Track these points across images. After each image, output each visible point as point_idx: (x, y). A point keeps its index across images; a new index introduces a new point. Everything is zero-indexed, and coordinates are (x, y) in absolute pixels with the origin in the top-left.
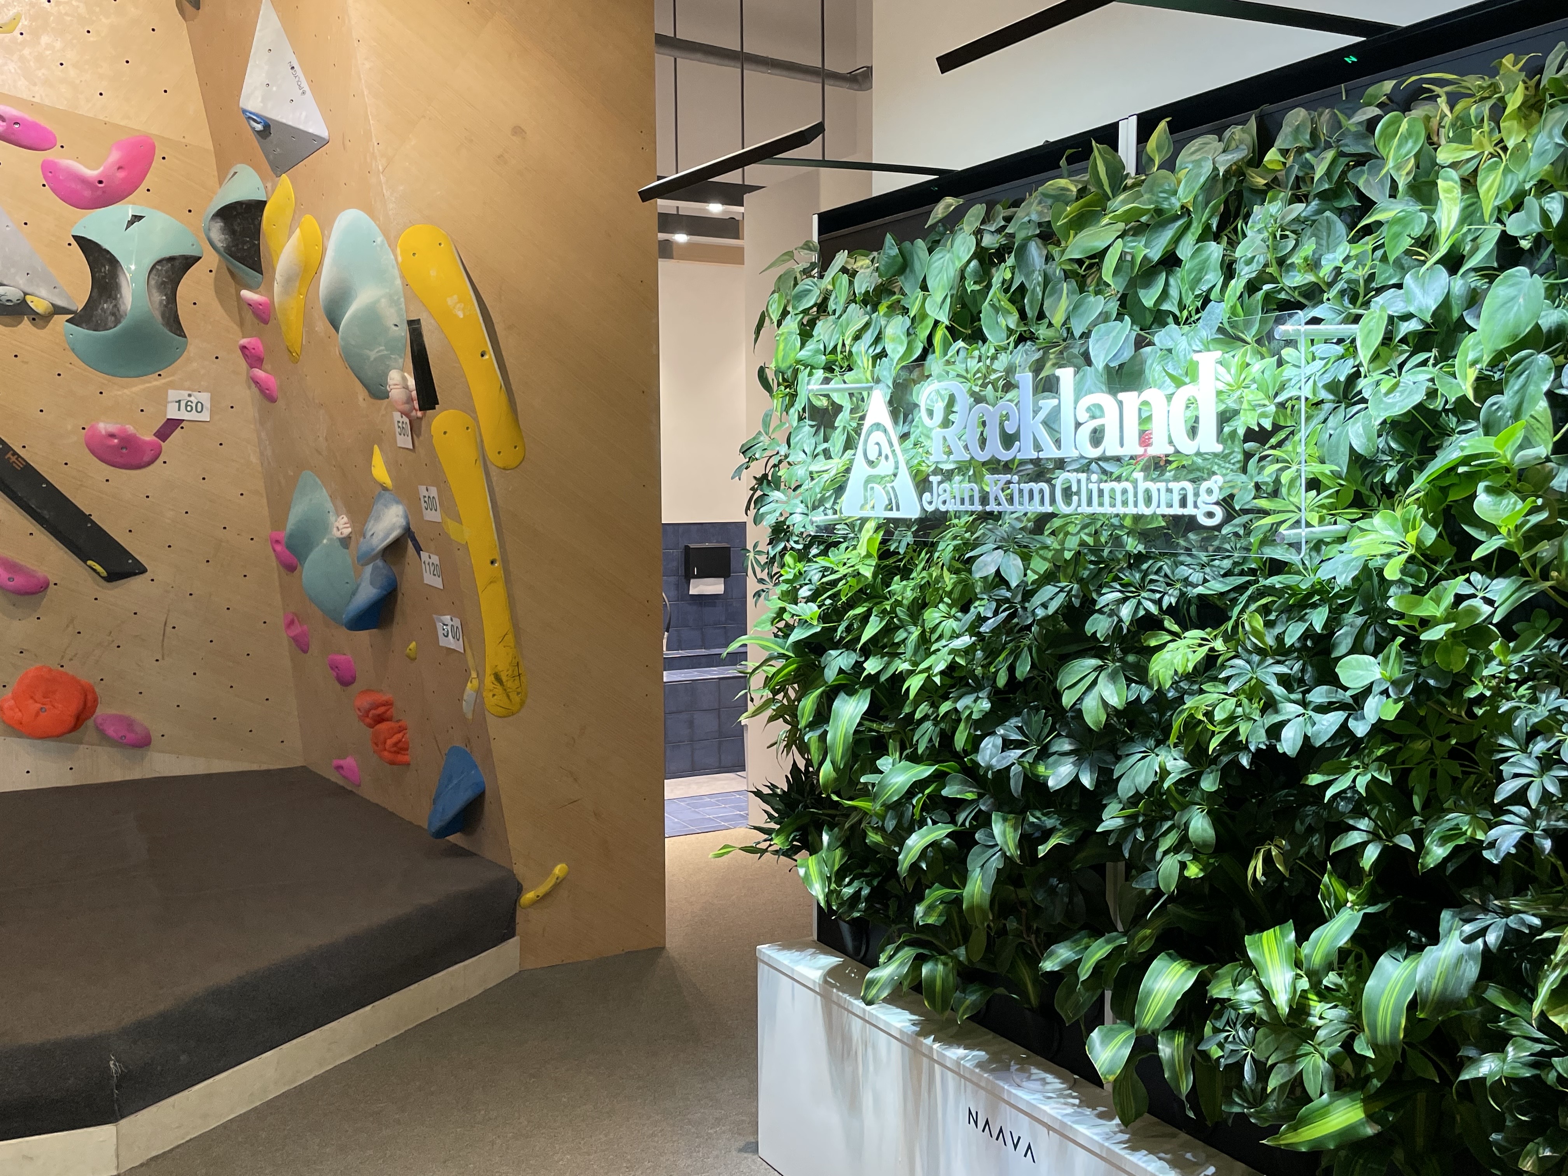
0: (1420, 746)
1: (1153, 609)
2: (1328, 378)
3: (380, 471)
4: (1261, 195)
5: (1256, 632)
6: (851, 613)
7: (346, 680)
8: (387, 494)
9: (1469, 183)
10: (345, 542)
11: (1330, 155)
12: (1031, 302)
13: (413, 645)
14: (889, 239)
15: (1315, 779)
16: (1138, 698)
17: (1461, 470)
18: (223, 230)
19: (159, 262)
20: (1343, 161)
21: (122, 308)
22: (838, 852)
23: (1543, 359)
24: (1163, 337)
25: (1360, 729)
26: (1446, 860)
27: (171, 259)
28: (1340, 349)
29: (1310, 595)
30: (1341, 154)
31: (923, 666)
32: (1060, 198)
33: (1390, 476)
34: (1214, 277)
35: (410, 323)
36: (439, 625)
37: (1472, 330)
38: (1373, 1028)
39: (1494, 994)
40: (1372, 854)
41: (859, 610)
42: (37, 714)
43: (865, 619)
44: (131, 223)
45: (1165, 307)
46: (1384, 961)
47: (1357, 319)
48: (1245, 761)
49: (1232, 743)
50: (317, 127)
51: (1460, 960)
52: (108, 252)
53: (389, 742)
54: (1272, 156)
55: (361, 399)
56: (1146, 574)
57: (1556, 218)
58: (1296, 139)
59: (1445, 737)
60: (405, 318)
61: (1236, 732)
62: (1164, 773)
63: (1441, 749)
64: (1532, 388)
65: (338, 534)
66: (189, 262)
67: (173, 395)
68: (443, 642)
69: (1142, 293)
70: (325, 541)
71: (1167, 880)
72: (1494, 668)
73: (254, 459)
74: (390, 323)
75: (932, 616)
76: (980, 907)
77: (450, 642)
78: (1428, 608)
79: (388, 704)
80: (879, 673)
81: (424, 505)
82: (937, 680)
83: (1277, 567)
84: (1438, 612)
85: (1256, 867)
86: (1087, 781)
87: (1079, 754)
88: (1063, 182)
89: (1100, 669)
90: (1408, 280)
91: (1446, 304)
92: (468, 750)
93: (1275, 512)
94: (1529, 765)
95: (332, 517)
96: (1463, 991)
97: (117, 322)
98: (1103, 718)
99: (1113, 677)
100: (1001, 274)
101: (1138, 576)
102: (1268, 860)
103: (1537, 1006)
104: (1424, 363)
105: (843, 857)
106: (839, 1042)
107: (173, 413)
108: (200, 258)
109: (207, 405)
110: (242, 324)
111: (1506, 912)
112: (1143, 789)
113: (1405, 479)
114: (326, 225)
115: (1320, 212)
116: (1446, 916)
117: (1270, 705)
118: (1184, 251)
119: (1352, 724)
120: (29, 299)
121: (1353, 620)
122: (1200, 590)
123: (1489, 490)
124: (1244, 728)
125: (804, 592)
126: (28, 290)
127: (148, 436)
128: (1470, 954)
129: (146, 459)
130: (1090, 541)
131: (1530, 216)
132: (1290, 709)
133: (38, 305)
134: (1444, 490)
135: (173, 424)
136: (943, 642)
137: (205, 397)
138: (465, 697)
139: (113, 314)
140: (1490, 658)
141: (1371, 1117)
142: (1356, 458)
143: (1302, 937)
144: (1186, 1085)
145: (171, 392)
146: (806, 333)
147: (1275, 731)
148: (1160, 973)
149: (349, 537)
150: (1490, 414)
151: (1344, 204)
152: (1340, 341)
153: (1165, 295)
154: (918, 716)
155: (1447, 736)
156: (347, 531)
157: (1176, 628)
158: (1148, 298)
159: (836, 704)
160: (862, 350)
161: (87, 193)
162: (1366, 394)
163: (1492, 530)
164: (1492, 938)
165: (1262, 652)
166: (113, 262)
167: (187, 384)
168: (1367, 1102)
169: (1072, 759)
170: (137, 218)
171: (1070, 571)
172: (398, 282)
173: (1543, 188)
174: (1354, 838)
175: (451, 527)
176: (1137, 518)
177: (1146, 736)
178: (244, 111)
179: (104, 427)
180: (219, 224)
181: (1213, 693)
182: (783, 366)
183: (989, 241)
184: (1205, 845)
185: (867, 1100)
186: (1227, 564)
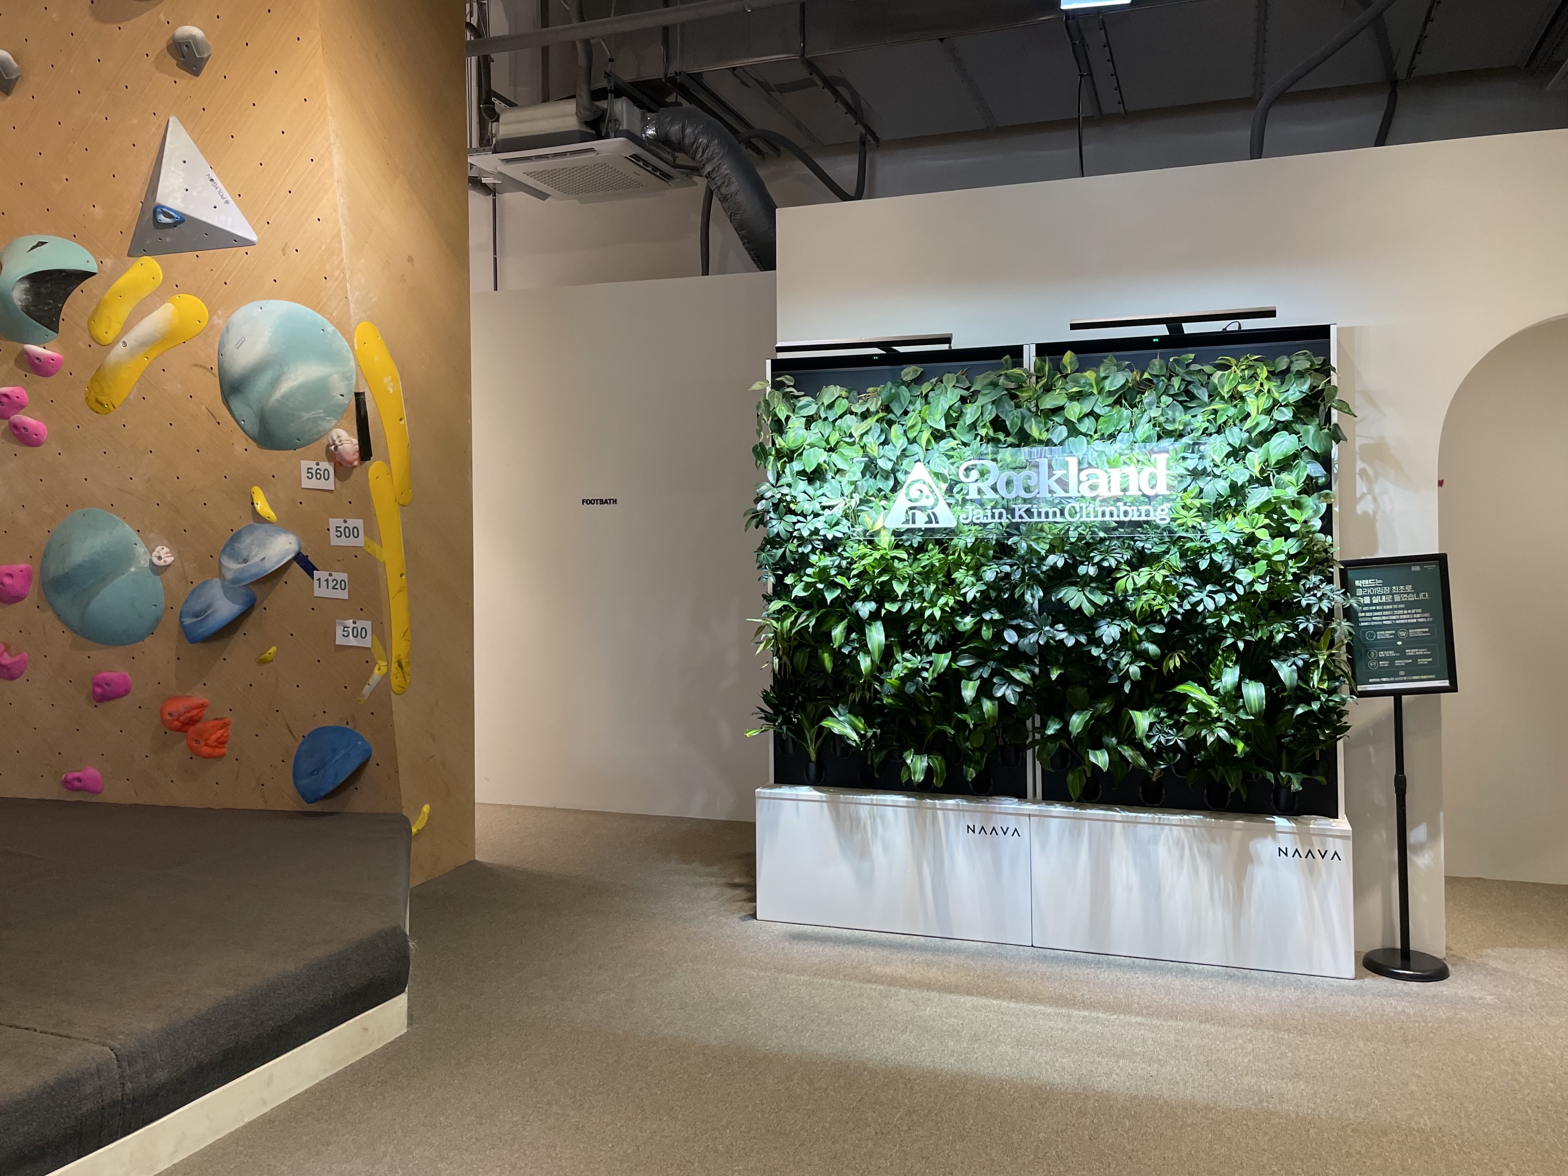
1: (1122, 561)
3: (263, 507)
6: (878, 580)
7: (108, 694)
10: (162, 569)
11: (1178, 380)
13: (273, 649)
16: (1110, 600)
18: (27, 291)
22: (854, 717)
25: (1234, 598)
30: (1183, 380)
34: (1125, 423)
35: (357, 395)
36: (339, 629)
37: (1251, 451)
40: (1241, 644)
41: (883, 578)
48: (1179, 618)
50: (243, 230)
51: (1291, 673)
53: (213, 738)
56: (1109, 546)
60: (354, 390)
61: (1171, 607)
65: (159, 563)
68: (340, 640)
69: (1078, 426)
70: (133, 569)
71: (1135, 673)
74: (337, 393)
77: (352, 641)
79: (203, 706)
80: (898, 611)
81: (334, 534)
91: (1242, 441)
92: (350, 727)
95: (142, 549)
98: (1093, 610)
99: (1091, 593)
105: (858, 717)
111: (1295, 655)
115: (1173, 401)
116: (1273, 661)
119: (1229, 596)
124: (1174, 605)
125: (832, 572)
128: (1293, 671)
131: (1284, 414)
136: (968, 588)
138: (371, 682)
146: (807, 427)
147: (1196, 604)
149: (170, 565)
151: (1181, 399)
156: (168, 560)
159: (867, 631)
164: (1300, 664)
165: (1178, 574)
172: (352, 364)
173: (1286, 405)
174: (1230, 641)
175: (376, 550)
178: (160, 205)
180: (28, 285)
182: (793, 445)
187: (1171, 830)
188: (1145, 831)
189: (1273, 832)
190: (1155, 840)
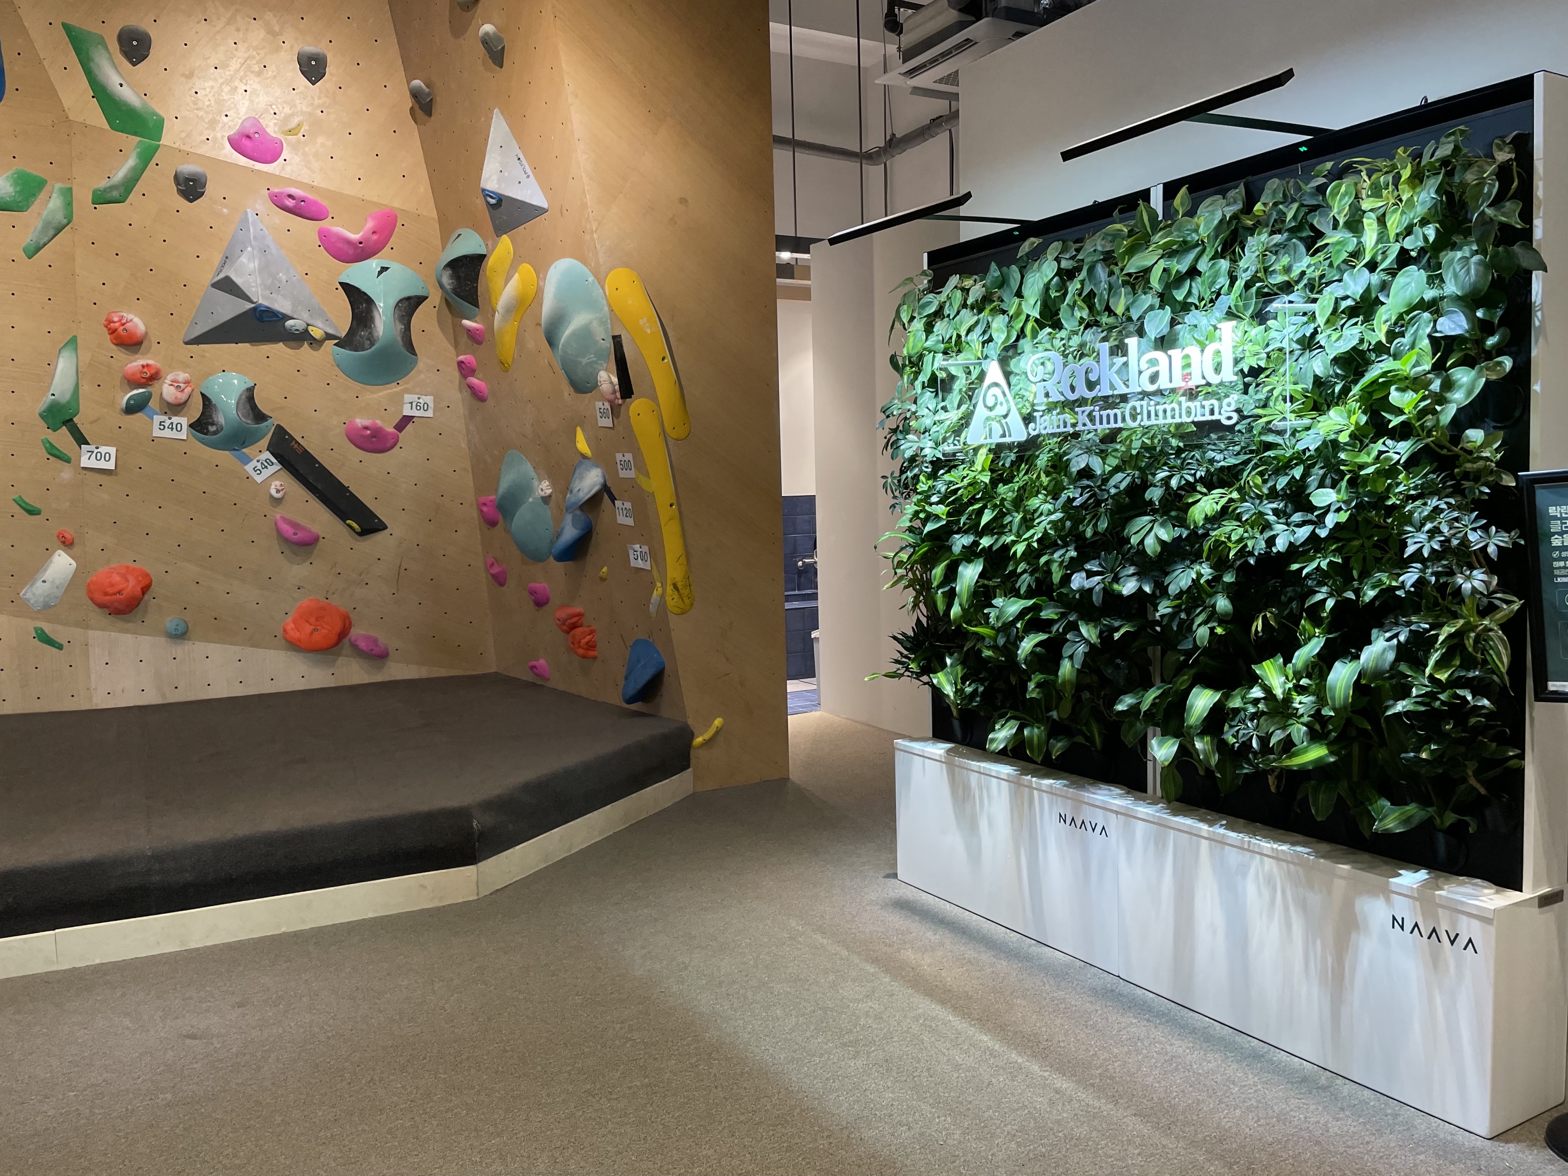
0: (1356, 543)
1: (1191, 479)
2: (1299, 335)
3: (582, 445)
4: (1251, 231)
5: (1257, 487)
6: (971, 508)
7: (540, 602)
8: (587, 461)
9: (1382, 221)
10: (546, 500)
11: (1295, 206)
12: (1100, 301)
13: (605, 569)
14: (993, 266)
15: (1295, 567)
16: (1180, 535)
17: (1381, 380)
18: (451, 277)
19: (401, 301)
20: (1304, 210)
21: (375, 334)
22: (959, 668)
23: (1426, 315)
24: (1191, 318)
25: (1323, 533)
26: (1376, 598)
27: (408, 299)
28: (1305, 319)
29: (1291, 459)
30: (1302, 205)
31: (1025, 537)
32: (1116, 236)
33: (1337, 389)
34: (1223, 281)
35: (614, 337)
36: (631, 553)
37: (1383, 304)
38: (1333, 699)
39: (1404, 668)
40: (1330, 603)
41: (976, 506)
42: (312, 633)
43: (980, 513)
44: (380, 273)
45: (1189, 300)
46: (1337, 665)
47: (1315, 301)
48: (1252, 562)
49: (1243, 552)
50: (538, 199)
51: (1384, 650)
52: (365, 294)
53: (584, 641)
54: (1258, 207)
55: (566, 394)
56: (1184, 459)
57: (1431, 239)
58: (1274, 197)
59: (1370, 537)
60: (611, 334)
61: (1246, 546)
62: (1200, 575)
63: (1368, 544)
64: (1421, 332)
65: (542, 494)
66: (420, 300)
67: (408, 398)
68: (633, 563)
69: (1175, 292)
70: (531, 500)
71: (1202, 637)
72: (1401, 488)
73: (464, 445)
74: (599, 338)
75: (1034, 502)
76: (1069, 681)
77: (640, 564)
78: (1363, 458)
79: (580, 615)
80: (991, 546)
81: (619, 467)
82: (1035, 545)
83: (1269, 446)
84: (1370, 460)
85: (1259, 624)
86: (1147, 589)
87: (1140, 575)
88: (1118, 226)
89: (1154, 521)
90: (1346, 276)
91: (1368, 290)
92: (651, 640)
93: (1265, 416)
94: (1422, 537)
95: (535, 483)
96: (1387, 666)
97: (372, 344)
98: (1159, 549)
99: (1163, 525)
100: (1074, 286)
101: (1179, 462)
102: (1265, 620)
103: (1428, 671)
104: (1356, 324)
105: (962, 670)
106: (960, 791)
107: (407, 411)
108: (426, 298)
109: (431, 405)
110: (456, 344)
111: (1409, 624)
112: (1185, 588)
113: (1346, 391)
114: (541, 270)
115: (1289, 239)
116: (1375, 632)
117: (1267, 526)
118: (1202, 266)
119: (1317, 531)
120: (310, 328)
121: (1318, 472)
122: (1222, 463)
123: (1397, 389)
124: (1250, 544)
125: (934, 499)
126: (310, 322)
127: (390, 429)
128: (1390, 647)
129: (389, 445)
130: (1148, 442)
131: (1417, 239)
132: (1279, 528)
133: (316, 333)
134: (1371, 394)
135: (407, 420)
136: (1043, 518)
137: (429, 400)
138: (652, 601)
139: (369, 339)
140: (1398, 484)
141: (1331, 753)
142: (1317, 379)
143: (1288, 660)
144: (1215, 759)
145: (406, 396)
146: (929, 329)
147: (1271, 542)
148: (1197, 695)
149: (550, 496)
150: (1396, 348)
151: (1304, 234)
152: (1305, 314)
153: (1190, 293)
154: (1019, 570)
155: (1372, 536)
156: (549, 492)
157: (1204, 490)
158: (1180, 295)
159: (960, 568)
160: (975, 337)
161: (351, 252)
162: (1322, 343)
163: (1400, 412)
164: (1402, 638)
165: (1259, 497)
166: (369, 301)
167: (417, 390)
168: (1328, 745)
169: (1135, 578)
170: (384, 269)
171: (1133, 463)
172: (606, 308)
173: (1424, 222)
174: (1319, 597)
175: (643, 481)
176: (1179, 426)
177: (1183, 559)
178: (483, 190)
179: (360, 422)
180: (449, 272)
181: (1229, 526)
182: (912, 352)
183: (1065, 264)
184: (1226, 614)
185: (983, 824)
186: (1237, 448)
187: (1262, 861)
188: (1233, 857)
189: (1387, 893)
190: (1243, 870)
